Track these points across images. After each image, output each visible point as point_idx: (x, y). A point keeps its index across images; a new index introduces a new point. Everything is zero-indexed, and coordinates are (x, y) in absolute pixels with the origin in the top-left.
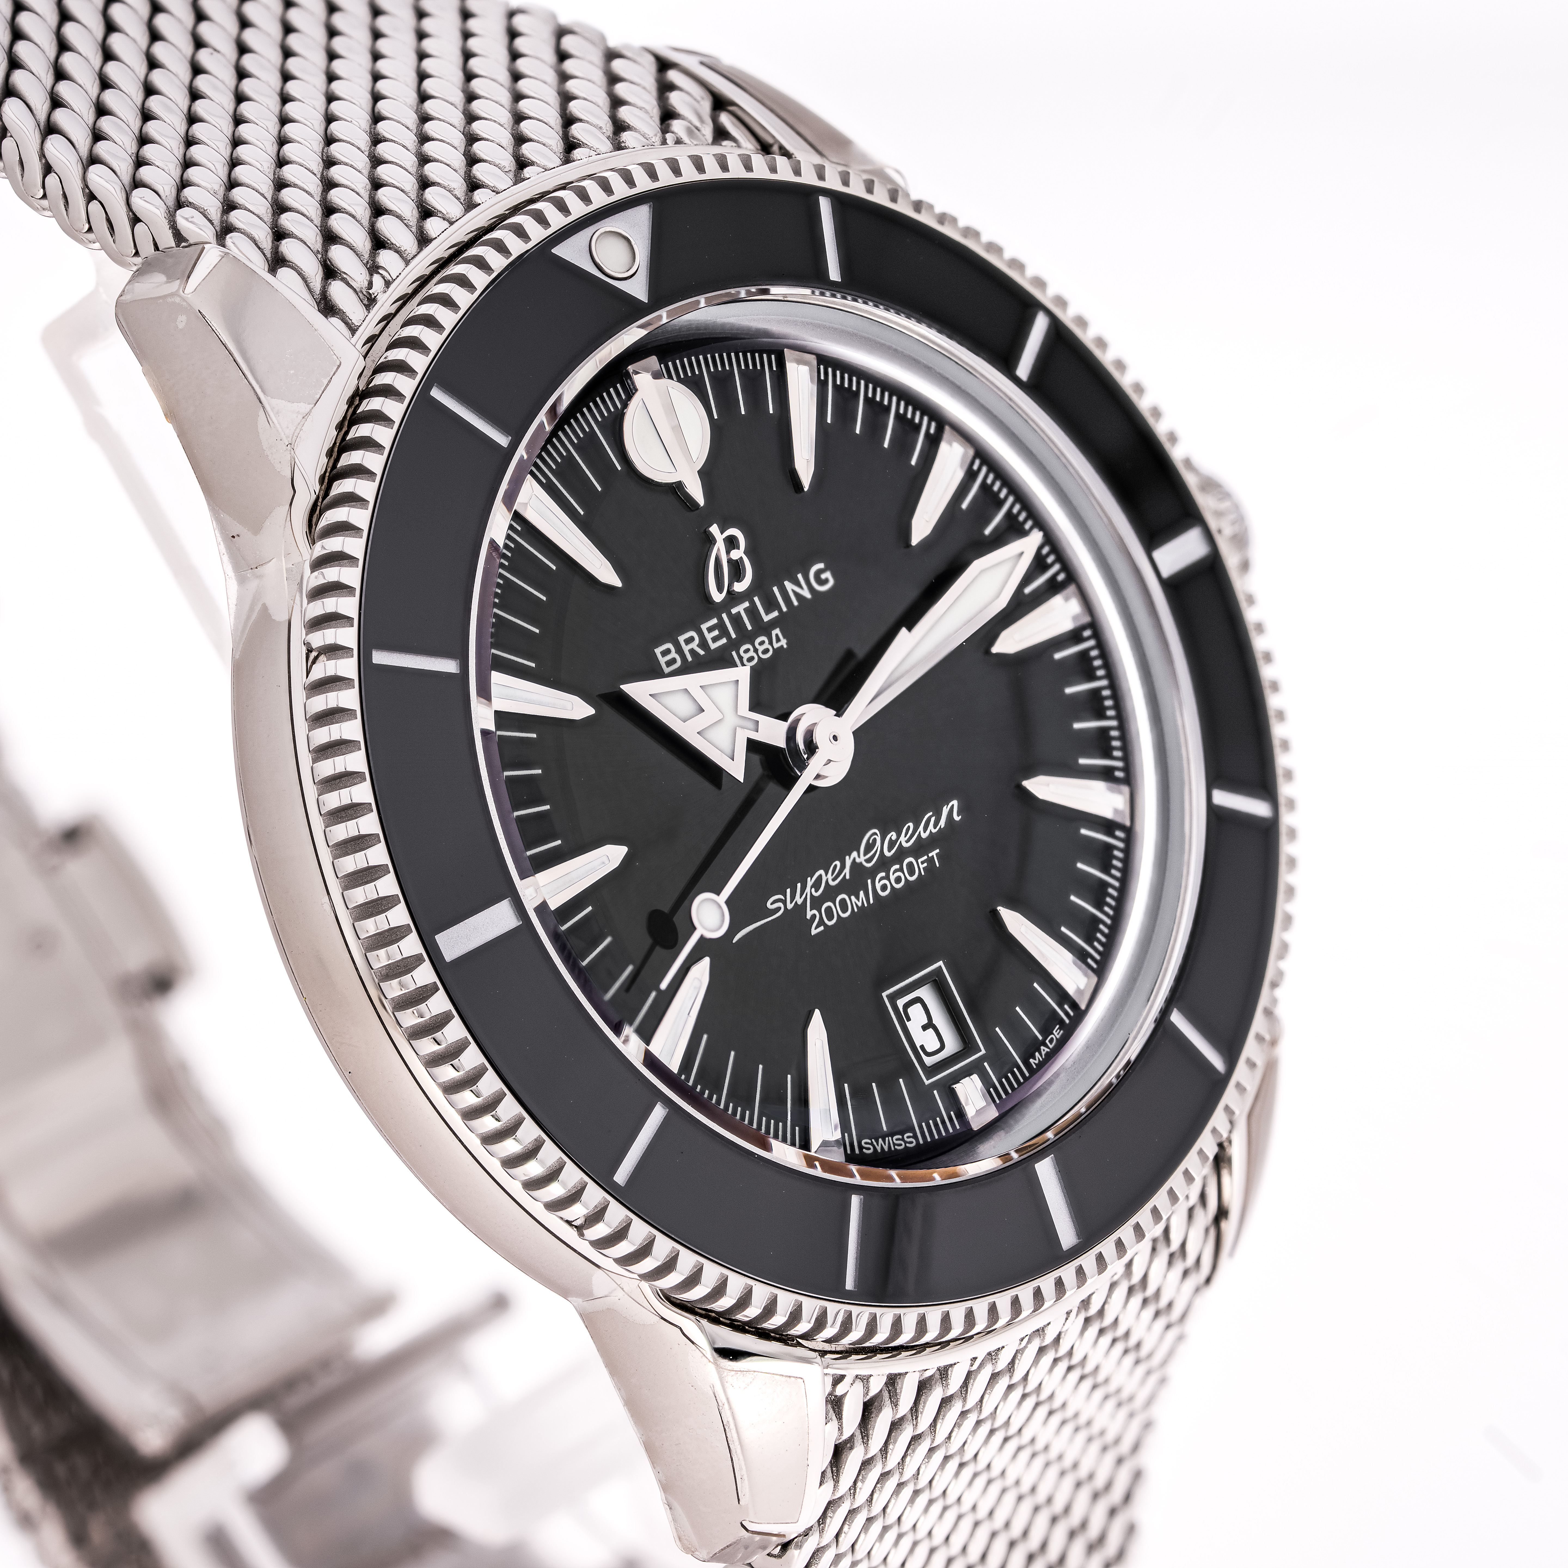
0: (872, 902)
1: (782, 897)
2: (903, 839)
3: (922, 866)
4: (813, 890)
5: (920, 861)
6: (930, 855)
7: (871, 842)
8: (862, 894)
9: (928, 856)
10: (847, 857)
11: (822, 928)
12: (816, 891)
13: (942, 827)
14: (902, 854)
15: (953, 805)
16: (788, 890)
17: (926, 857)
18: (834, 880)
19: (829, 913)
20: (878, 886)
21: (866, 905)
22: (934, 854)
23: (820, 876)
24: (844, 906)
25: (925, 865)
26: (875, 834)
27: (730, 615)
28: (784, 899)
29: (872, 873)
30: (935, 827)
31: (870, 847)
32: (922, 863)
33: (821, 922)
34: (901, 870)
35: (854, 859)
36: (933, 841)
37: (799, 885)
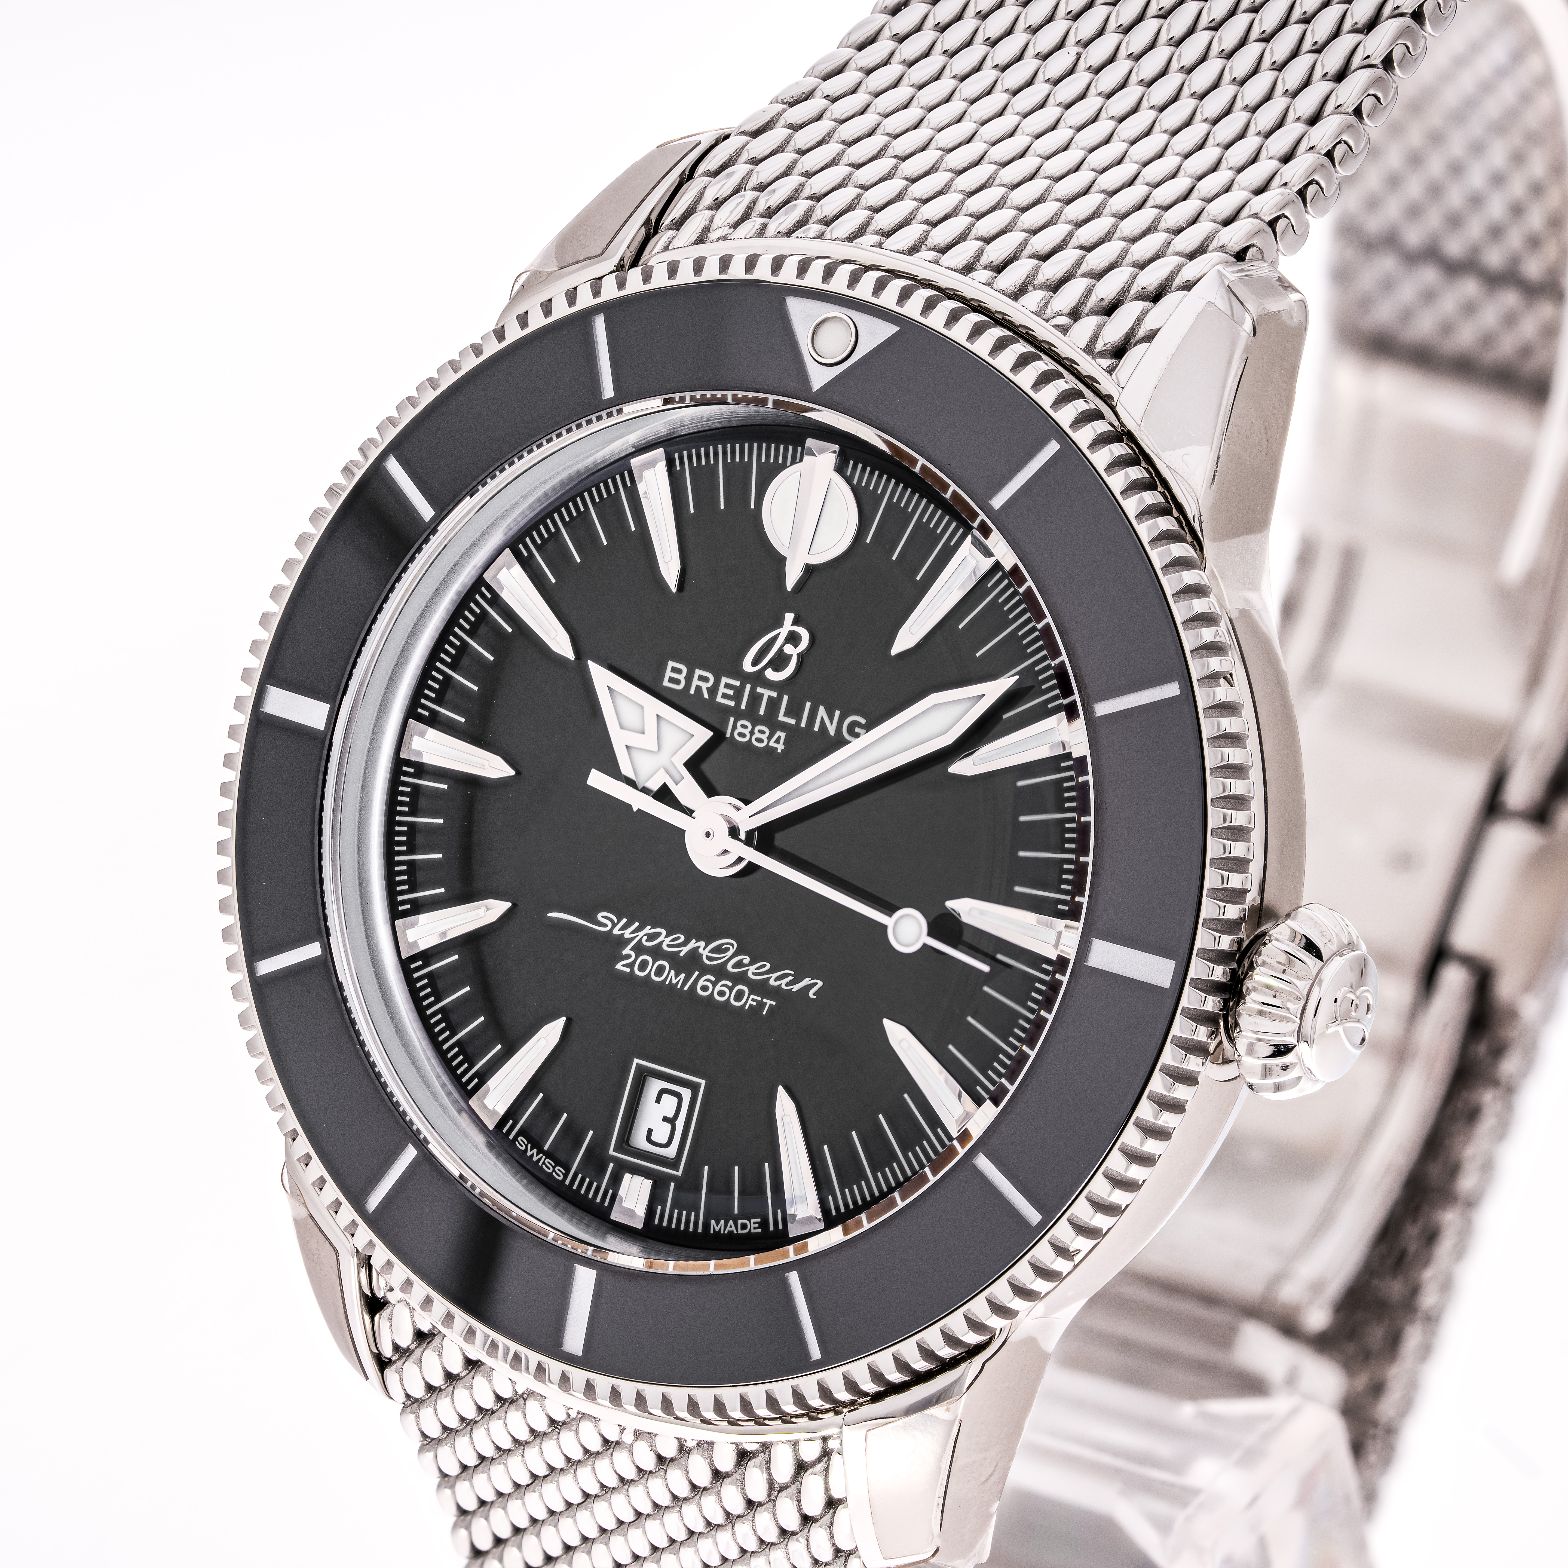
0: (686, 988)
1: (616, 921)
2: (752, 969)
3: (750, 1002)
4: (645, 938)
5: (752, 996)
6: (765, 1000)
7: (723, 947)
8: (683, 976)
9: (762, 999)
10: (694, 941)
11: (628, 970)
12: (647, 941)
13: (793, 990)
14: (741, 978)
15: (817, 983)
16: (625, 920)
17: (760, 999)
18: (668, 946)
19: (643, 966)
20: (701, 983)
21: (679, 986)
22: (769, 1002)
23: (659, 934)
24: (660, 971)
25: (755, 1004)
26: (733, 946)
27: (753, 690)
28: (616, 922)
29: (705, 970)
30: (787, 985)
31: (718, 950)
32: (753, 1000)
33: (631, 965)
34: (731, 989)
35: (699, 947)
36: (775, 994)
37: (637, 924)
